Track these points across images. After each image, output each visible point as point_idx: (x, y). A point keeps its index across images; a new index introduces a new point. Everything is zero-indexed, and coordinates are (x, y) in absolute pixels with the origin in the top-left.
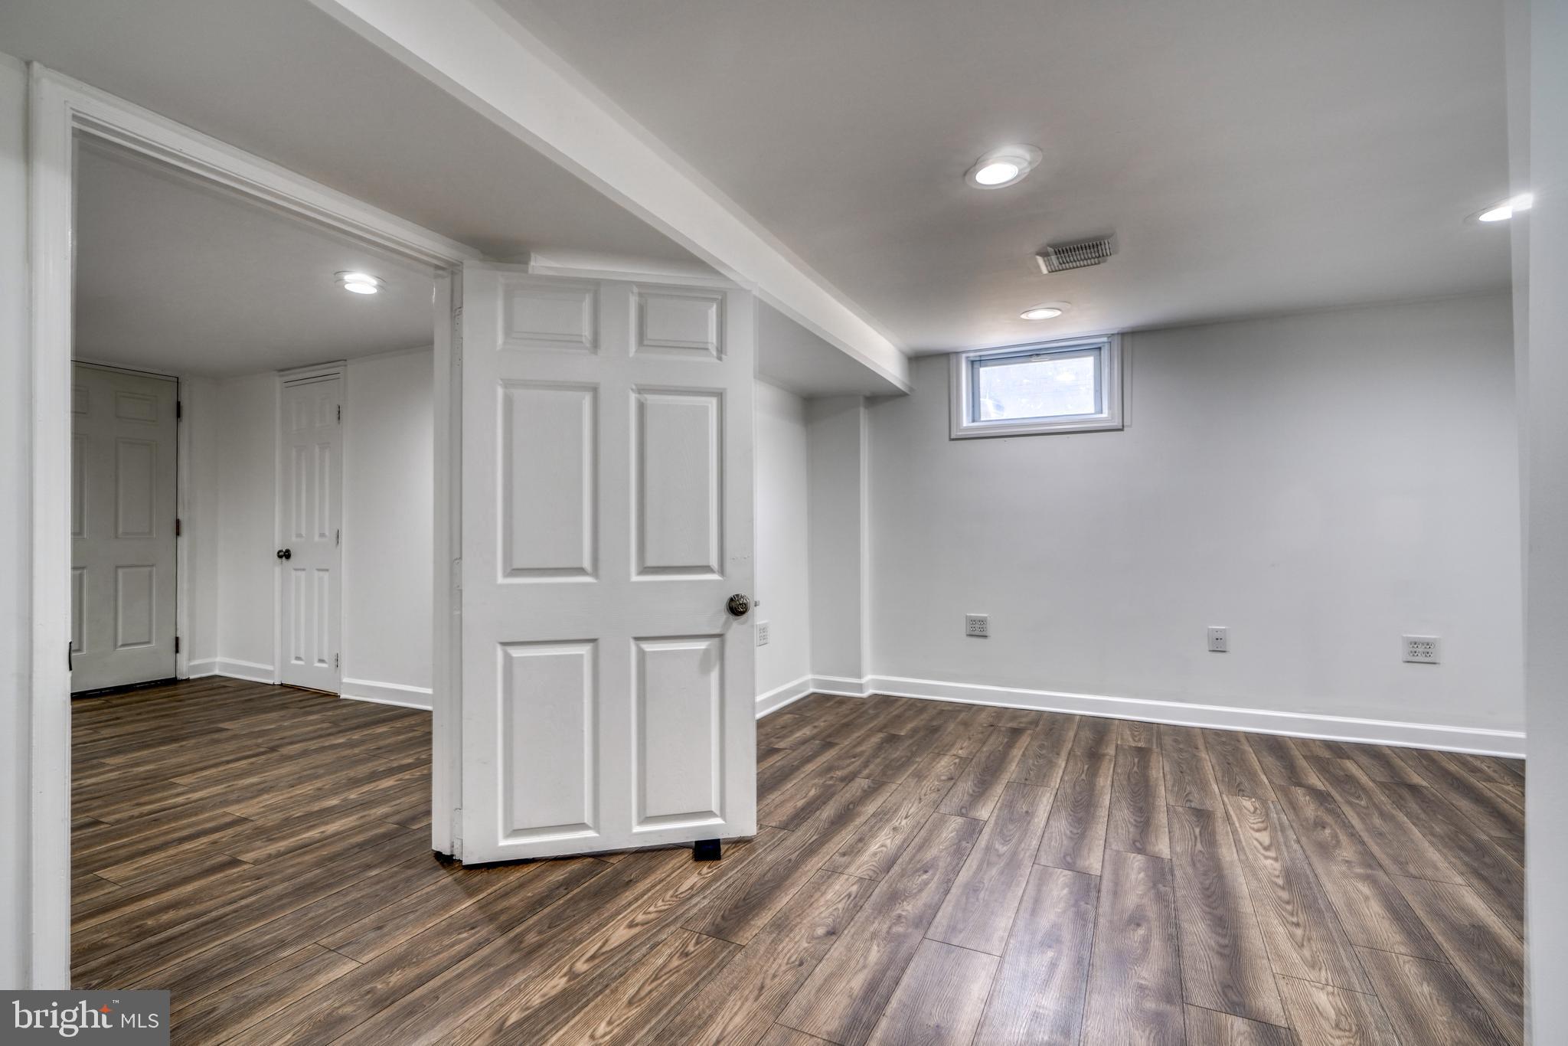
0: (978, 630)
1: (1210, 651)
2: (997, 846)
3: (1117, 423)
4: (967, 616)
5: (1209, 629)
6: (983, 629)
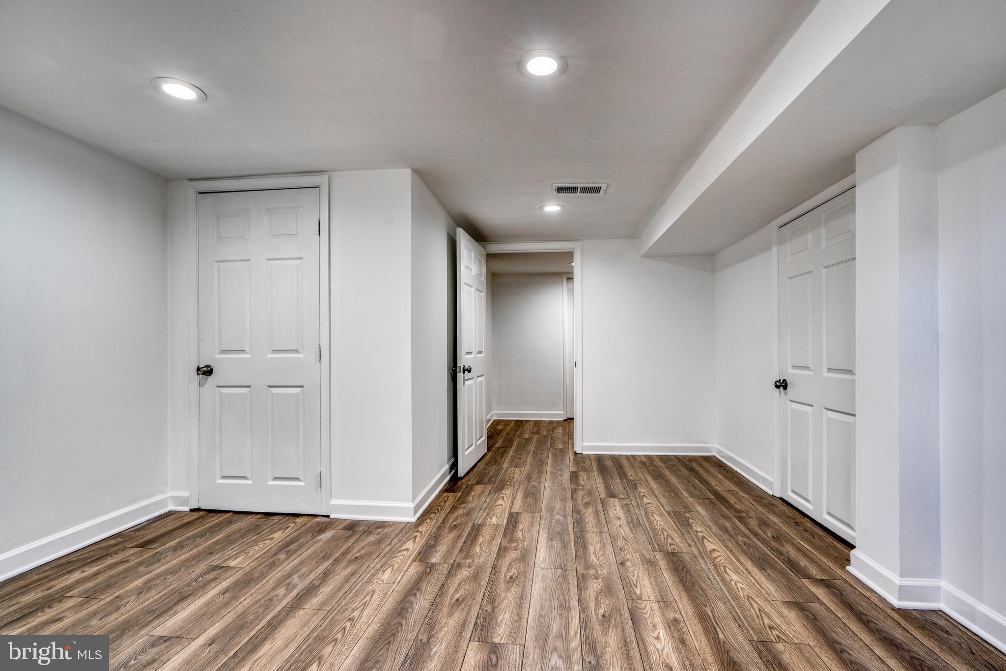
2: (561, 518)
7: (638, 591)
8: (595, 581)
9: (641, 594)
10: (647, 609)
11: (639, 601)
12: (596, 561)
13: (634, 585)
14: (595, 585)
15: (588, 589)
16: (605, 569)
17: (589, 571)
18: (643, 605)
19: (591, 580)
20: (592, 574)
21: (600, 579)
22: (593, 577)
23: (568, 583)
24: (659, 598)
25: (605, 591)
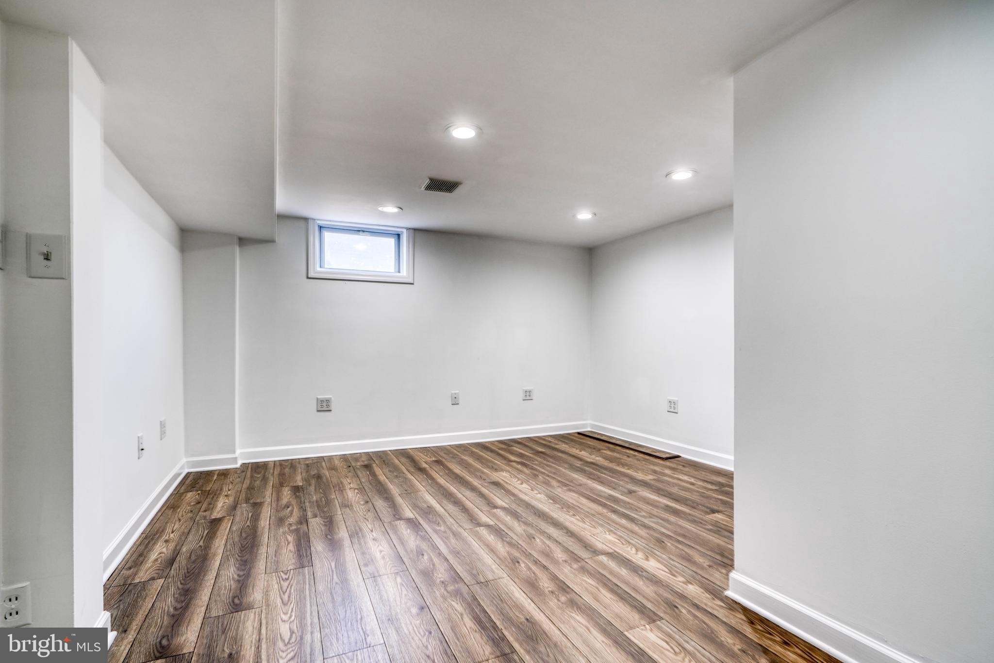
0: (324, 406)
1: (452, 404)
3: (411, 281)
4: (317, 398)
5: (452, 393)
6: (328, 406)
7: (399, 580)
8: (442, 579)
9: (396, 578)
10: (390, 567)
11: (397, 571)
12: (453, 603)
13: (403, 585)
14: (440, 576)
15: (445, 570)
16: (438, 595)
17: (453, 588)
18: (393, 569)
19: (447, 579)
20: (449, 585)
21: (439, 583)
22: (447, 583)
23: (466, 571)
24: (379, 579)
25: (429, 573)
